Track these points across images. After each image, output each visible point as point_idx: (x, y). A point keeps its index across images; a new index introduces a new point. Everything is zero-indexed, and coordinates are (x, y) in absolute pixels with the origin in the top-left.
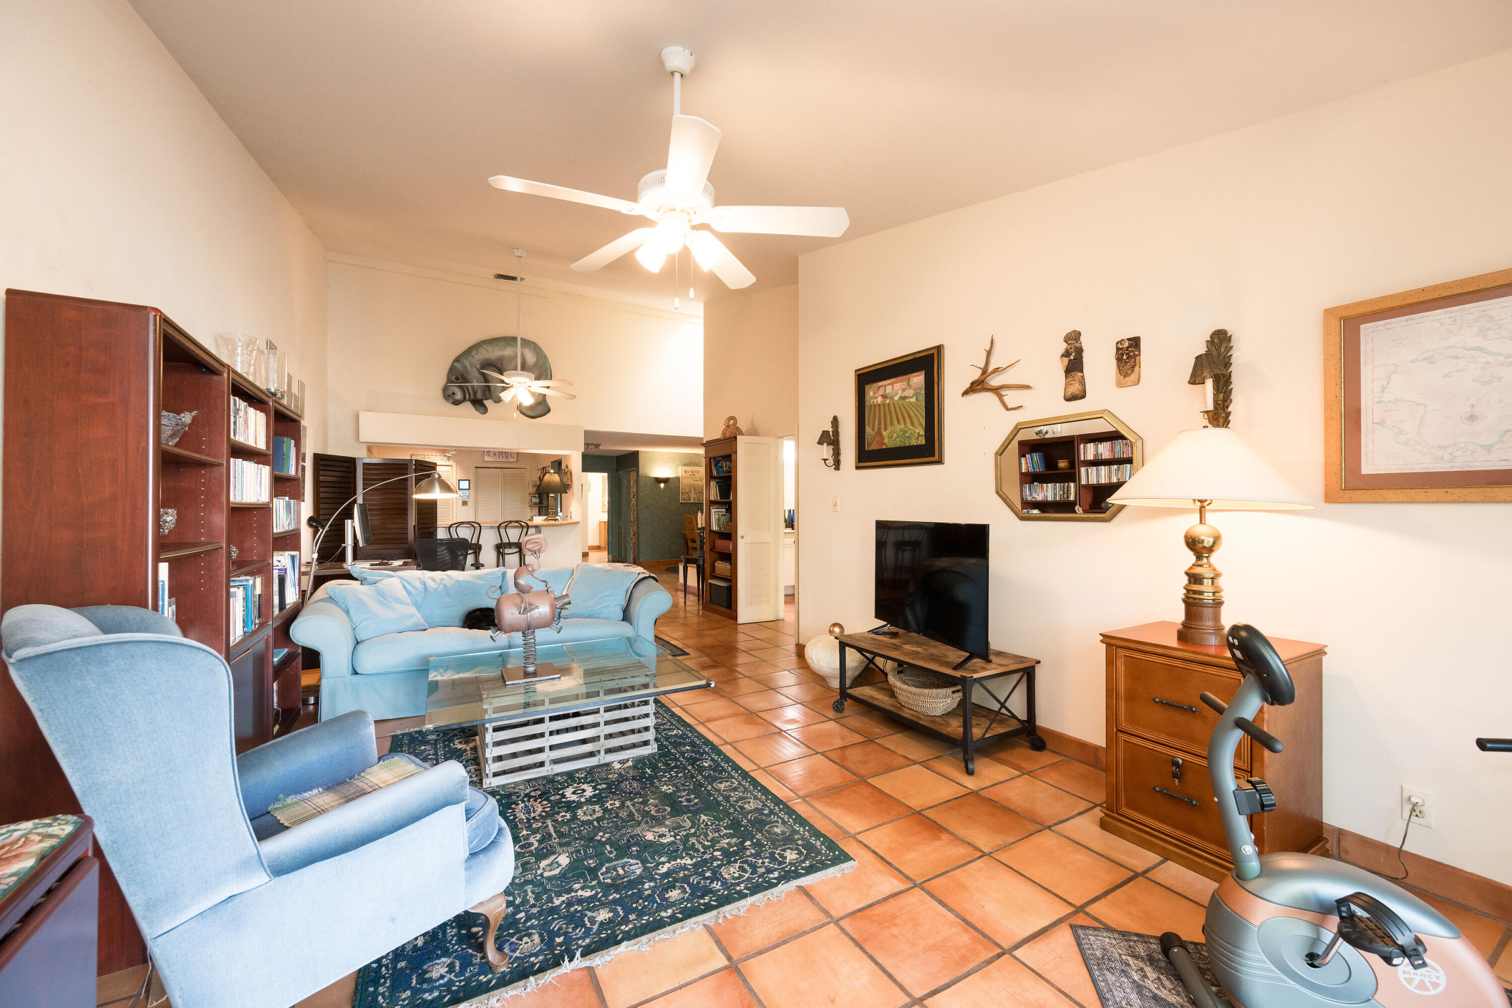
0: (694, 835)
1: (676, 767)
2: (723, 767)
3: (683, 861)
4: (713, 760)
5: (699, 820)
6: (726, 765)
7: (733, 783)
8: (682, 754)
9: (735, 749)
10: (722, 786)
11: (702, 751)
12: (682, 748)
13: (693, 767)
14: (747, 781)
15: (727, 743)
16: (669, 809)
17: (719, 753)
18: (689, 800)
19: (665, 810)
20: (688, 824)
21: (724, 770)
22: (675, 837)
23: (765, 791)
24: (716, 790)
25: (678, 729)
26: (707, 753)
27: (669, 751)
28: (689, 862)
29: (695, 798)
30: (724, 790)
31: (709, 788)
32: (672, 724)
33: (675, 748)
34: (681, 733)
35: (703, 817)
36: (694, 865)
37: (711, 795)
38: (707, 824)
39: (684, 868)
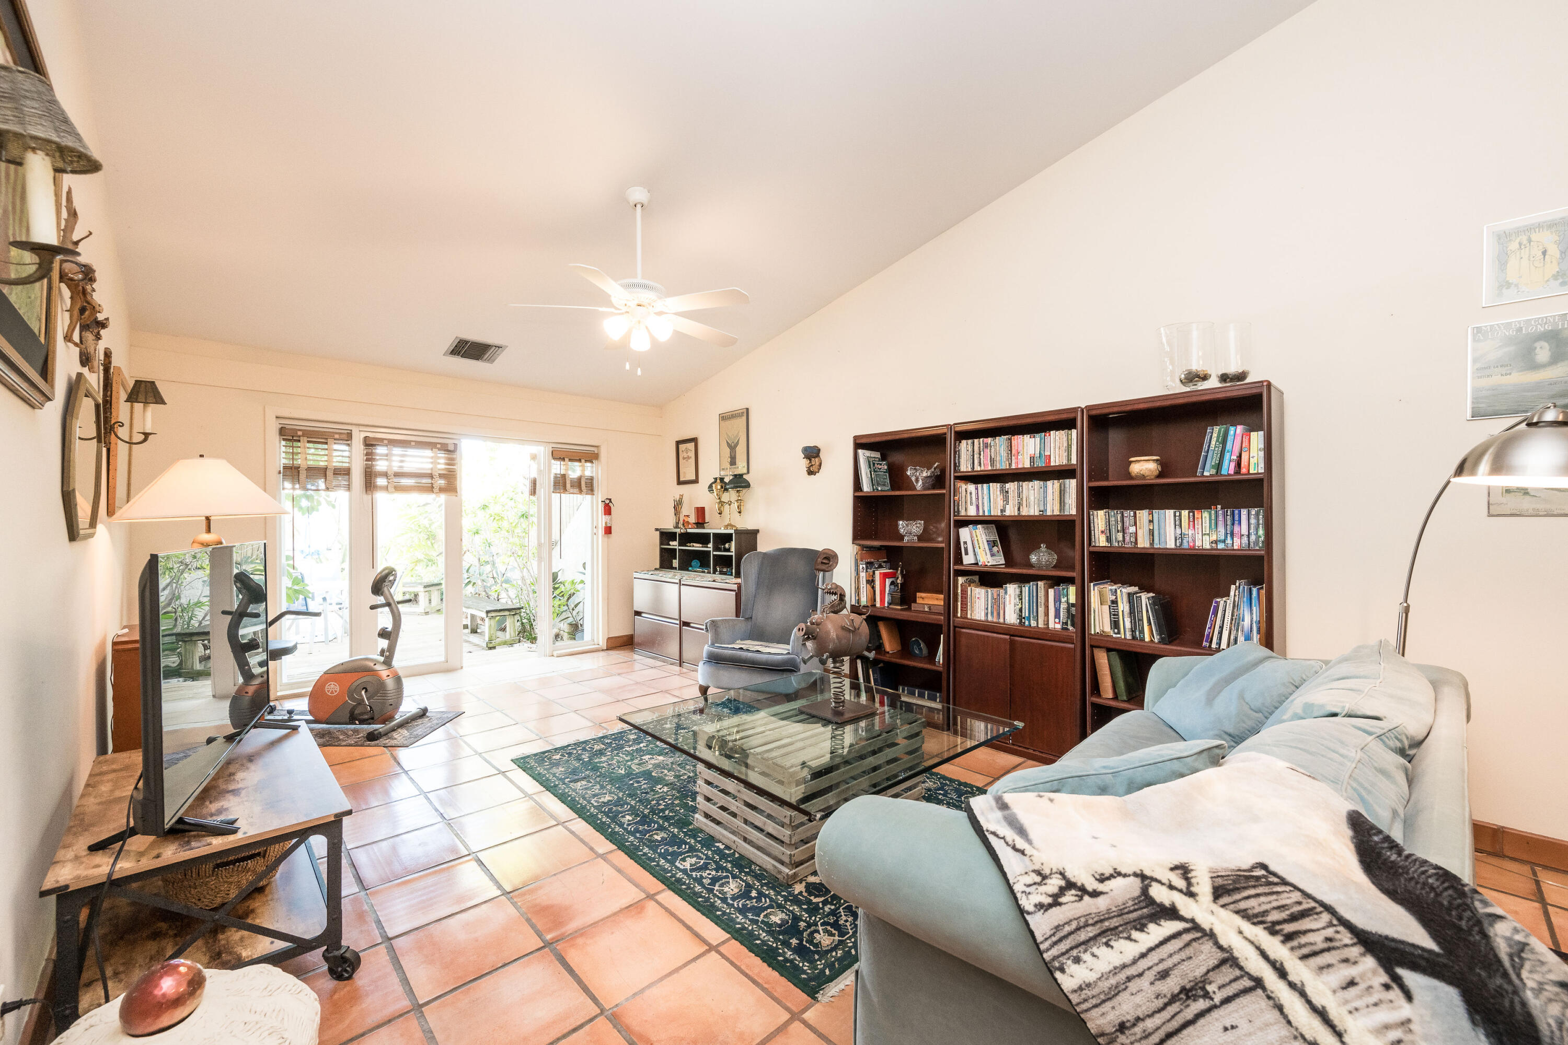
0: (627, 761)
1: (663, 811)
2: (608, 817)
3: (631, 748)
4: (621, 825)
5: (626, 769)
6: (604, 820)
7: (596, 801)
8: (661, 828)
9: (592, 849)
10: (607, 798)
11: (638, 835)
12: (666, 836)
13: (642, 812)
14: (581, 804)
15: (603, 856)
16: (653, 774)
17: (612, 837)
18: (638, 782)
19: (656, 773)
20: (634, 767)
21: (606, 814)
22: (642, 759)
23: (563, 798)
24: (613, 793)
25: (684, 871)
26: (630, 833)
27: (680, 829)
28: (627, 749)
29: (633, 784)
30: (606, 794)
31: (621, 795)
32: (699, 881)
33: (674, 835)
34: (677, 864)
35: (623, 772)
36: (624, 748)
37: (618, 788)
38: (619, 767)
39: (630, 746)
